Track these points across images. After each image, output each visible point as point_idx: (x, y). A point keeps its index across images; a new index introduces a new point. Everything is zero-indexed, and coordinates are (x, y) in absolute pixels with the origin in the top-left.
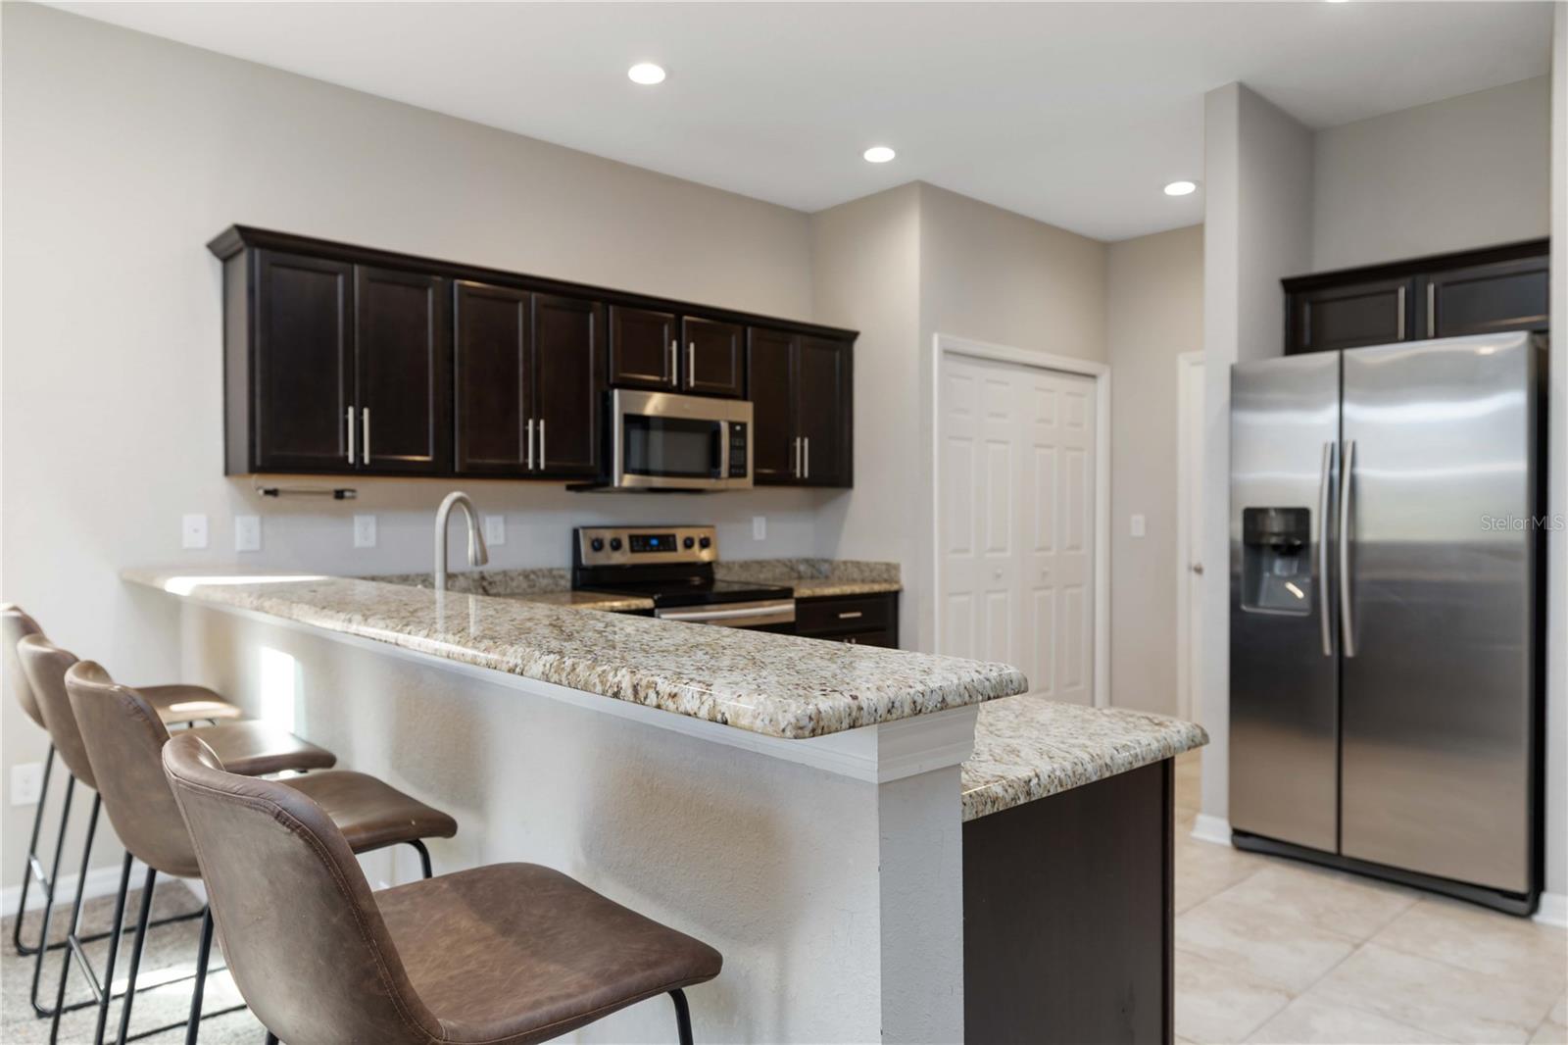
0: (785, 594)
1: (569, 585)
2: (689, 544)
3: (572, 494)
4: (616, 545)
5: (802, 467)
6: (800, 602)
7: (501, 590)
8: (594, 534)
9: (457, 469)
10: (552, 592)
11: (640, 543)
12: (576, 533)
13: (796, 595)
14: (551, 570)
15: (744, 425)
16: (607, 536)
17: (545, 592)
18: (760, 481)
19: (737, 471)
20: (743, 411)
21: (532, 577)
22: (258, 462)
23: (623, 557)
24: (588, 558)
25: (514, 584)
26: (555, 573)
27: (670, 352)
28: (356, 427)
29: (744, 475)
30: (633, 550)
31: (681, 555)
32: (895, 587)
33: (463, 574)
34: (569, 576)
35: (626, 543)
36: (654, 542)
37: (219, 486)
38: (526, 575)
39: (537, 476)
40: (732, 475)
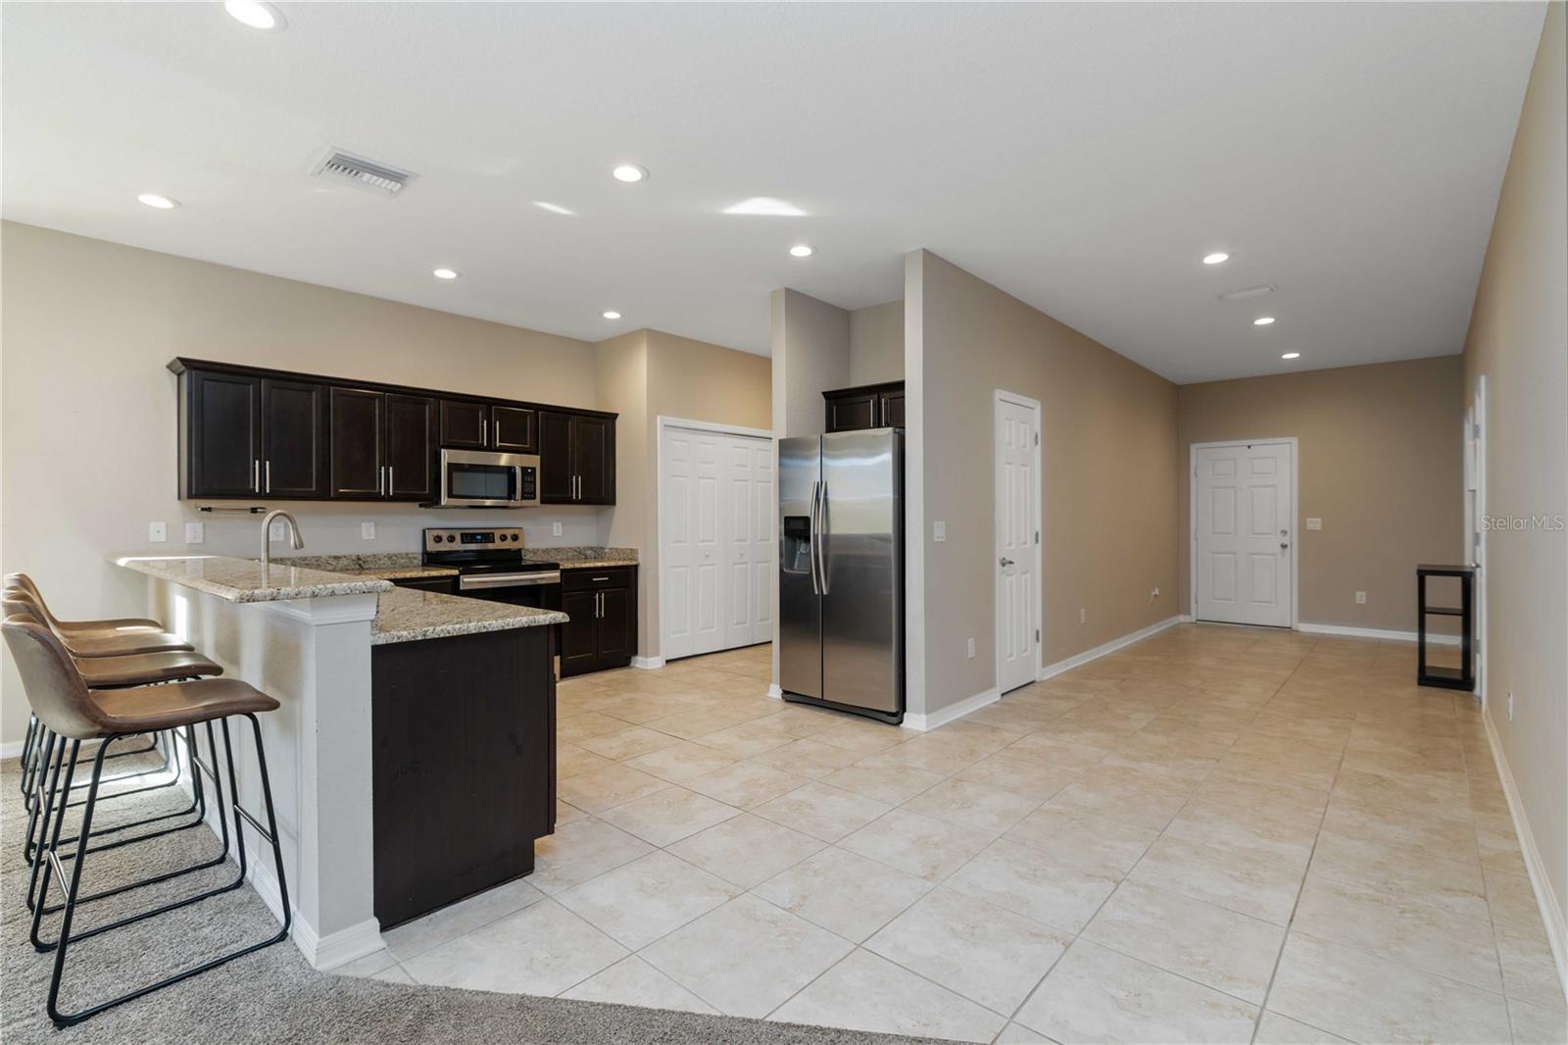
0: (554, 567)
1: (420, 563)
2: (504, 538)
3: (423, 509)
4: (452, 539)
5: (577, 491)
6: (563, 571)
7: (372, 566)
8: (436, 533)
9: (332, 495)
10: (408, 567)
11: (468, 537)
12: (424, 531)
13: (561, 567)
14: (407, 554)
15: (534, 469)
16: (445, 535)
17: (403, 567)
18: (543, 502)
19: (528, 495)
20: (534, 461)
21: (394, 558)
22: (194, 492)
23: (457, 546)
24: (432, 547)
25: (382, 562)
26: (410, 556)
27: (483, 427)
28: (261, 473)
29: (534, 498)
30: (463, 542)
31: (498, 545)
32: (634, 563)
33: (345, 557)
34: (420, 558)
35: (458, 538)
36: (479, 537)
37: (176, 505)
38: (390, 557)
39: (387, 499)
40: (523, 498)
